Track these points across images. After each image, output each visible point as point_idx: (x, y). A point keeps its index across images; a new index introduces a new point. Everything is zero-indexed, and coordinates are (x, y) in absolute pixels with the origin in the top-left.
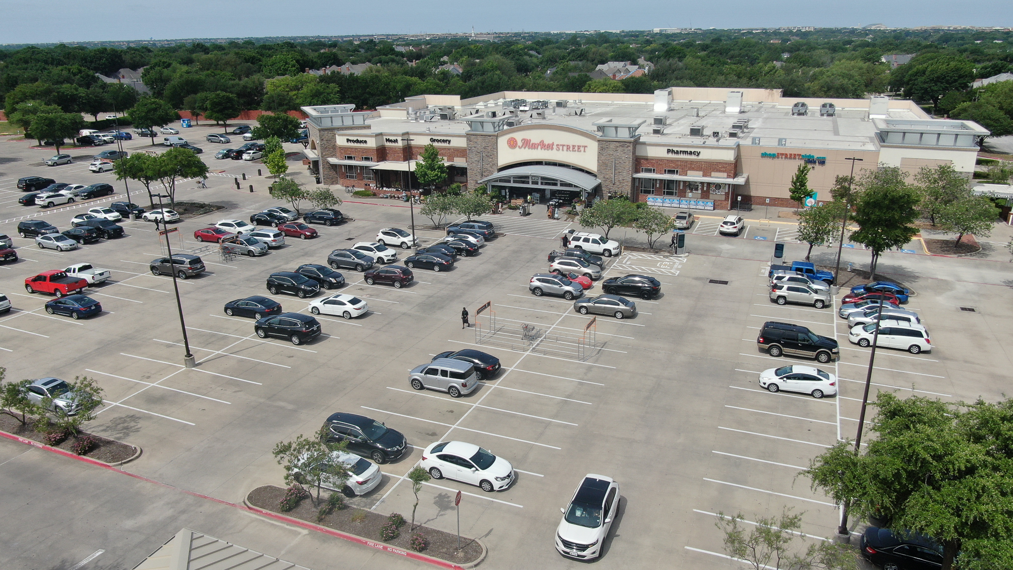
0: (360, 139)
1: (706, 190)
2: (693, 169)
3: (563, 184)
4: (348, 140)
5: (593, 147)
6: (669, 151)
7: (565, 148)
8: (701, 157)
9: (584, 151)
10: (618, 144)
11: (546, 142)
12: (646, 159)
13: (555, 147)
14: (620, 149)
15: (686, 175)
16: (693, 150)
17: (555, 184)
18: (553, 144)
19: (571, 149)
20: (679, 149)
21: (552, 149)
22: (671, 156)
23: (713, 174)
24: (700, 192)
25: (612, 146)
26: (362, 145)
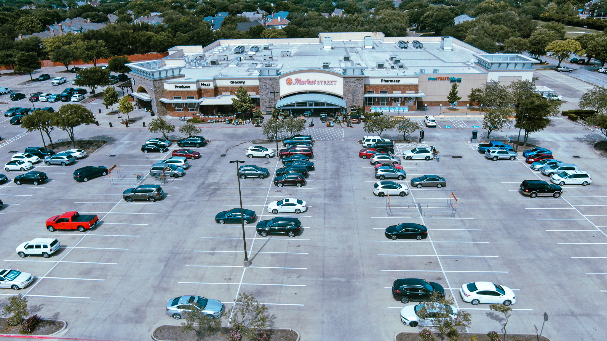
0: (185, 85)
1: (403, 101)
2: (396, 90)
3: (328, 105)
4: (176, 87)
5: (340, 81)
6: (382, 81)
7: (323, 83)
8: (400, 83)
9: (335, 84)
10: (355, 79)
11: (311, 80)
12: (369, 85)
13: (317, 82)
14: (357, 82)
15: (392, 93)
16: (396, 79)
17: (324, 105)
18: (315, 81)
19: (327, 83)
20: (388, 79)
21: (315, 84)
22: (383, 83)
23: (407, 92)
24: (400, 102)
25: (352, 80)
26: (186, 89)
